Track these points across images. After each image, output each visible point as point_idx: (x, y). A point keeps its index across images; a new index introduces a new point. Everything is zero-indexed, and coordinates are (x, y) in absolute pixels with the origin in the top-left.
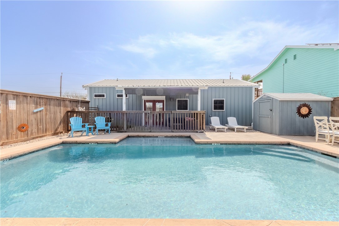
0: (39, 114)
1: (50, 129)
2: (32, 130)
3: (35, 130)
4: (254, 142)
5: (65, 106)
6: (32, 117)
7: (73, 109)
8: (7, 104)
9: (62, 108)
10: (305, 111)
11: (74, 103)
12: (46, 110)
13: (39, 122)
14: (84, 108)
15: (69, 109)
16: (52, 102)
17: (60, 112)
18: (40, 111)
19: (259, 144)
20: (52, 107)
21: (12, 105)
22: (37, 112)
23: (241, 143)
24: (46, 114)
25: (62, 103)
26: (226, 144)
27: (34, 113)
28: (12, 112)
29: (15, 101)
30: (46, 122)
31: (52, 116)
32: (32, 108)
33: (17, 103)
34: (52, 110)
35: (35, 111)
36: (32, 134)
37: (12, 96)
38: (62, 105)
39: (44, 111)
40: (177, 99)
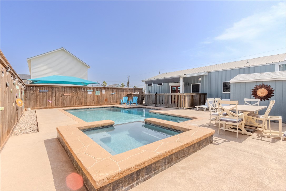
0: (113, 95)
1: (118, 101)
2: (111, 101)
3: (112, 101)
4: (176, 115)
5: (127, 92)
6: (111, 96)
7: (131, 93)
8: (102, 91)
9: (125, 92)
10: (262, 93)
11: (131, 90)
12: (117, 93)
13: (114, 98)
14: (139, 92)
15: (129, 93)
16: (120, 90)
17: (124, 94)
18: (114, 94)
19: (180, 117)
20: (119, 92)
21: (104, 92)
22: (113, 94)
23: (169, 115)
24: (117, 95)
25: (124, 90)
26: (162, 114)
27: (111, 95)
28: (103, 94)
29: (104, 91)
30: (116, 98)
31: (120, 96)
32: (111, 93)
33: (105, 91)
34: (120, 94)
35: (112, 94)
36: (111, 103)
37: (103, 89)
38: (124, 91)
39: (116, 94)
40: (192, 84)
